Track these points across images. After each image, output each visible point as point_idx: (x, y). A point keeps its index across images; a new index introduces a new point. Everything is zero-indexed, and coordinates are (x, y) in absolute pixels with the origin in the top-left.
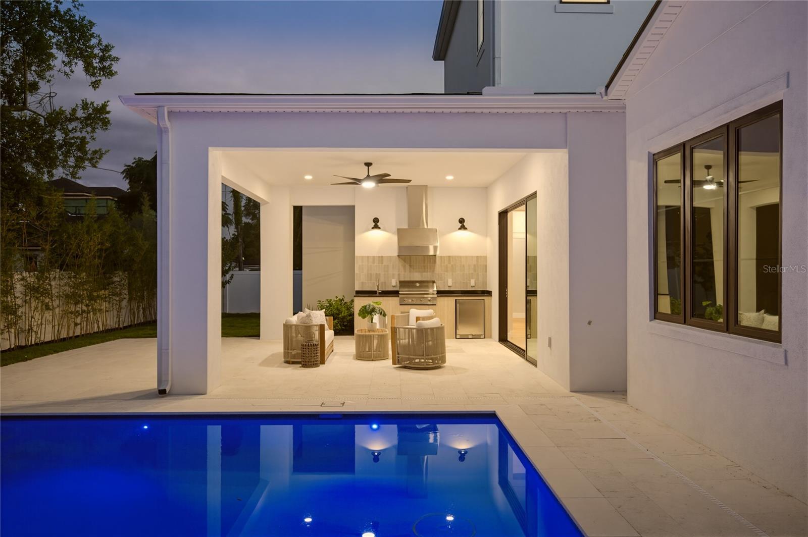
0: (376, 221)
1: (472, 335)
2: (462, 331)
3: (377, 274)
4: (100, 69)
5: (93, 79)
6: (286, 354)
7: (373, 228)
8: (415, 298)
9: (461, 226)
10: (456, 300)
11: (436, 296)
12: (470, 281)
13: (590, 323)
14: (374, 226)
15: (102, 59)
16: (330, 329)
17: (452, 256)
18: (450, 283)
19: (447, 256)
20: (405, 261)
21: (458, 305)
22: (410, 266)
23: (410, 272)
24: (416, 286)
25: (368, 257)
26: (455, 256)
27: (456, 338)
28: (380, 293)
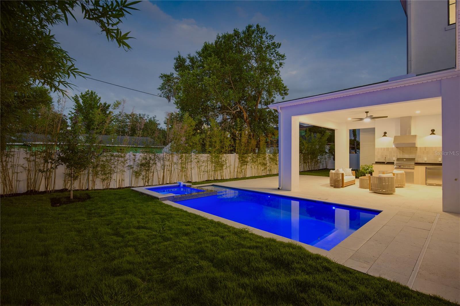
0: (385, 133)
1: (436, 184)
2: (430, 181)
3: (385, 155)
4: (284, 93)
5: (283, 97)
6: (331, 183)
7: (383, 136)
8: (407, 166)
9: (432, 133)
10: (426, 167)
11: (414, 165)
12: (438, 159)
13: (456, 180)
14: (384, 135)
15: (285, 91)
16: (354, 176)
17: (427, 147)
18: (425, 160)
19: (424, 147)
20: (400, 150)
21: (427, 170)
22: (403, 152)
23: (403, 154)
24: (403, 160)
25: (381, 148)
26: (429, 147)
27: (426, 185)
28: (386, 163)
